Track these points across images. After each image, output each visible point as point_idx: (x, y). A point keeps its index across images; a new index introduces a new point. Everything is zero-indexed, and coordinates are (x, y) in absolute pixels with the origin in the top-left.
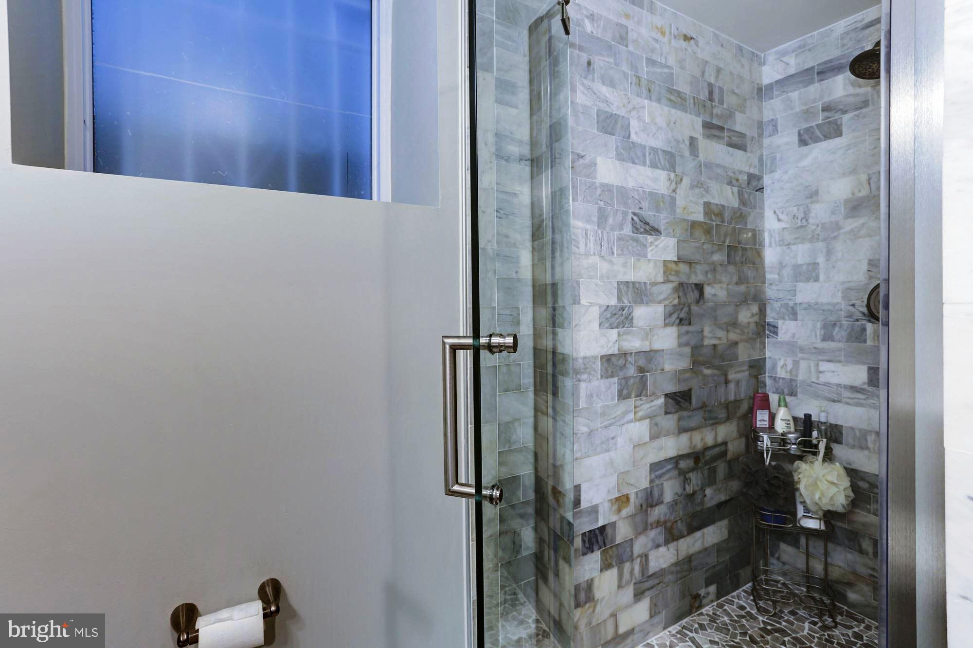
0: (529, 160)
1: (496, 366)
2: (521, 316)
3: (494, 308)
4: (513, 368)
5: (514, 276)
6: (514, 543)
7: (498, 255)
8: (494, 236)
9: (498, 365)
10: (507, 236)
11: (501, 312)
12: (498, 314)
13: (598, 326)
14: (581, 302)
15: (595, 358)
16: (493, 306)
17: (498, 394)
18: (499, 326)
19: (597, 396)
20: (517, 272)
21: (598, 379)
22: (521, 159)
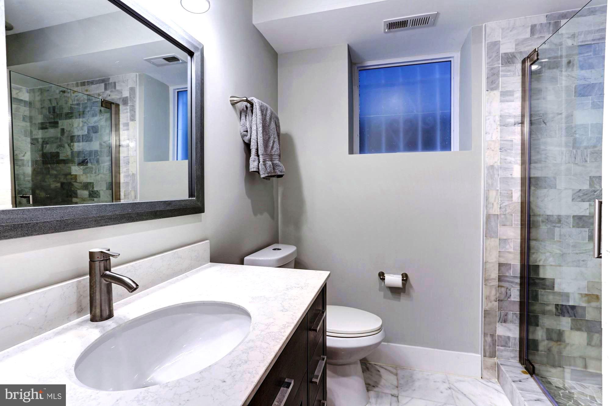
0: (520, 123)
1: (498, 215)
2: (513, 194)
3: (498, 190)
4: (508, 216)
5: (510, 176)
6: (506, 293)
7: (500, 168)
8: (498, 160)
9: (499, 214)
10: (506, 159)
11: (502, 192)
12: (500, 193)
13: (571, 200)
14: (557, 188)
15: (568, 217)
16: (497, 189)
17: (499, 226)
18: (500, 198)
19: (569, 236)
20: (511, 175)
21: (570, 227)
22: (515, 124)
